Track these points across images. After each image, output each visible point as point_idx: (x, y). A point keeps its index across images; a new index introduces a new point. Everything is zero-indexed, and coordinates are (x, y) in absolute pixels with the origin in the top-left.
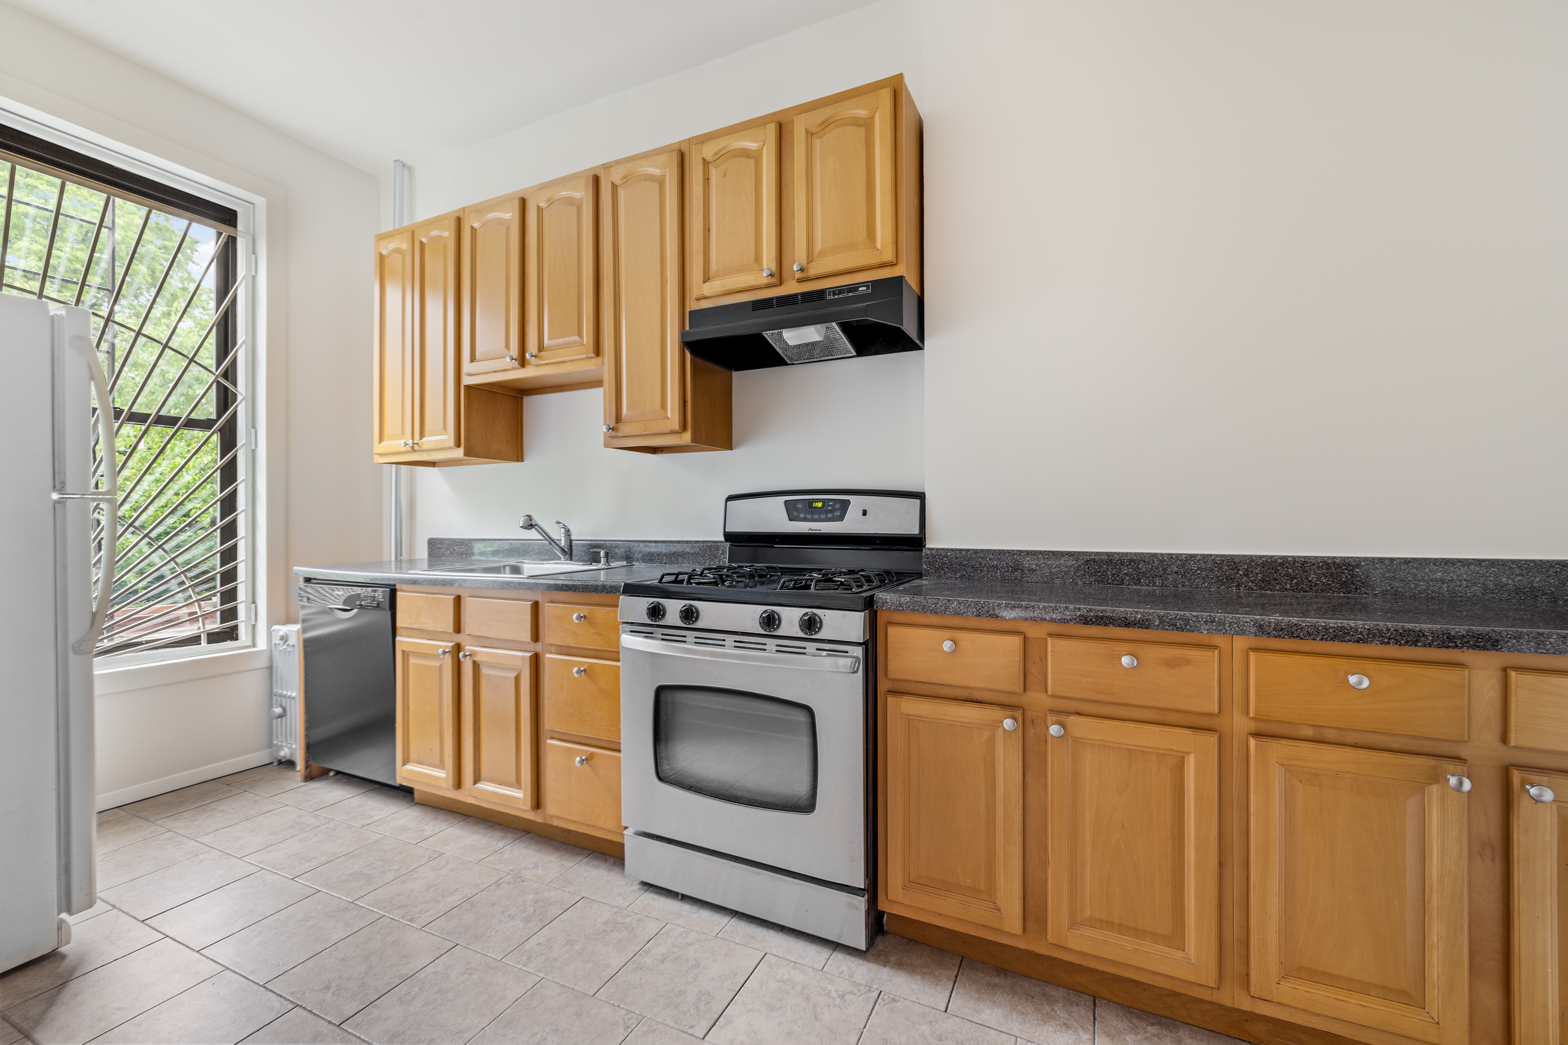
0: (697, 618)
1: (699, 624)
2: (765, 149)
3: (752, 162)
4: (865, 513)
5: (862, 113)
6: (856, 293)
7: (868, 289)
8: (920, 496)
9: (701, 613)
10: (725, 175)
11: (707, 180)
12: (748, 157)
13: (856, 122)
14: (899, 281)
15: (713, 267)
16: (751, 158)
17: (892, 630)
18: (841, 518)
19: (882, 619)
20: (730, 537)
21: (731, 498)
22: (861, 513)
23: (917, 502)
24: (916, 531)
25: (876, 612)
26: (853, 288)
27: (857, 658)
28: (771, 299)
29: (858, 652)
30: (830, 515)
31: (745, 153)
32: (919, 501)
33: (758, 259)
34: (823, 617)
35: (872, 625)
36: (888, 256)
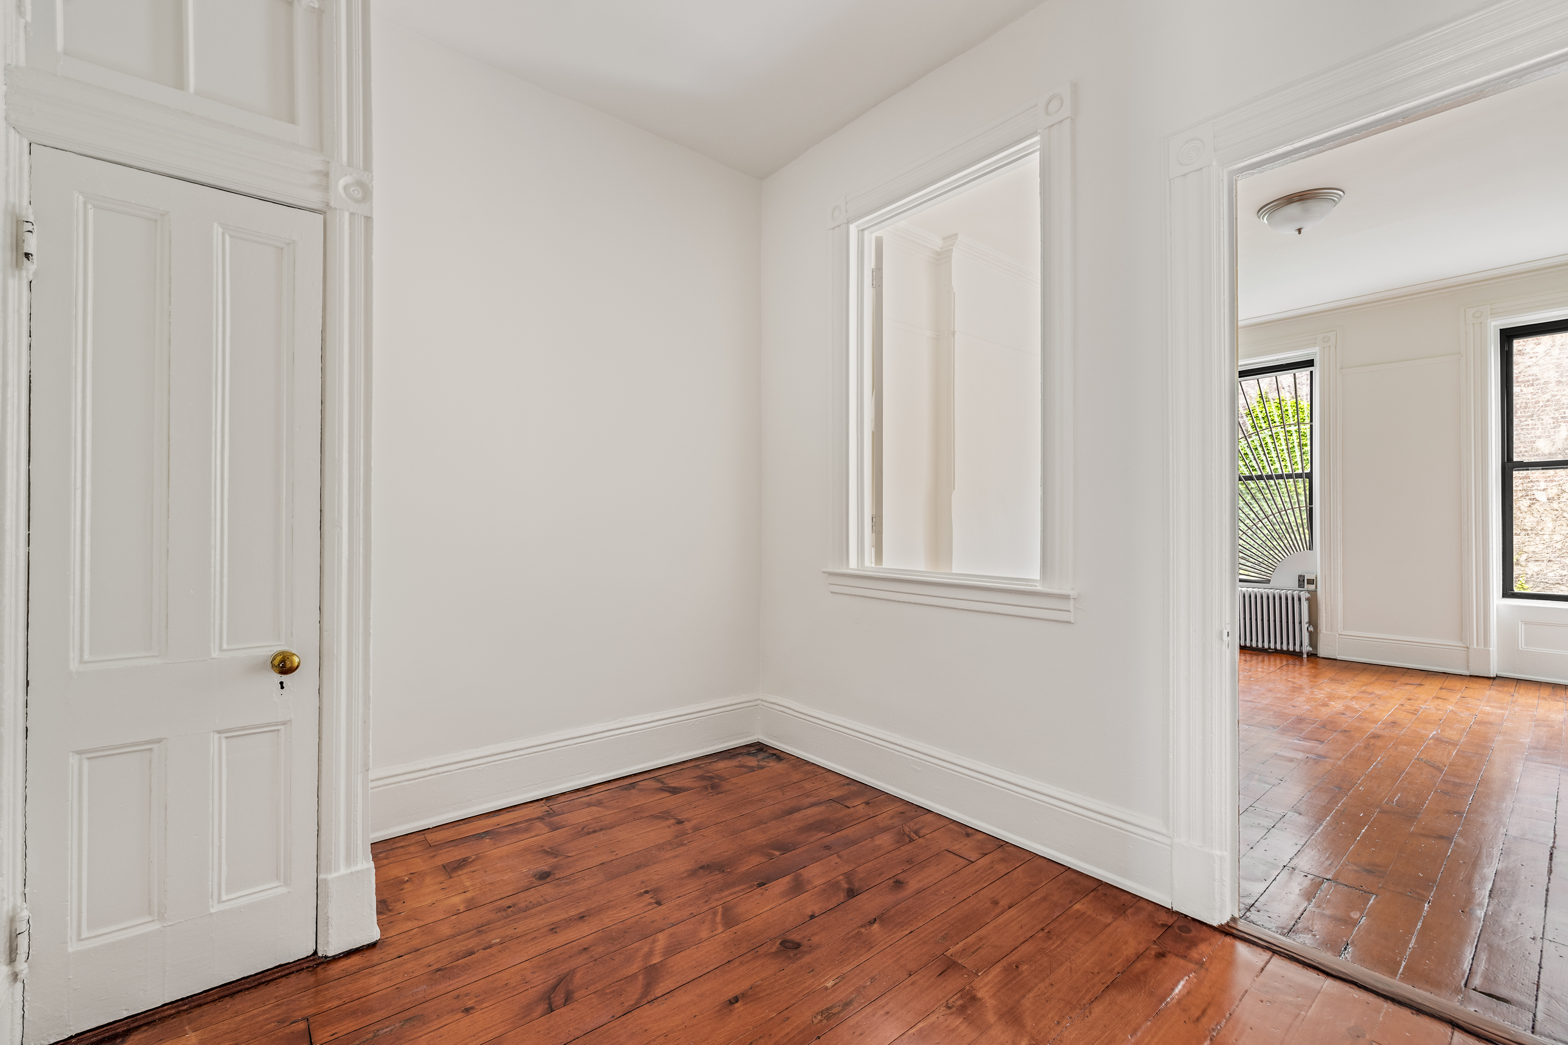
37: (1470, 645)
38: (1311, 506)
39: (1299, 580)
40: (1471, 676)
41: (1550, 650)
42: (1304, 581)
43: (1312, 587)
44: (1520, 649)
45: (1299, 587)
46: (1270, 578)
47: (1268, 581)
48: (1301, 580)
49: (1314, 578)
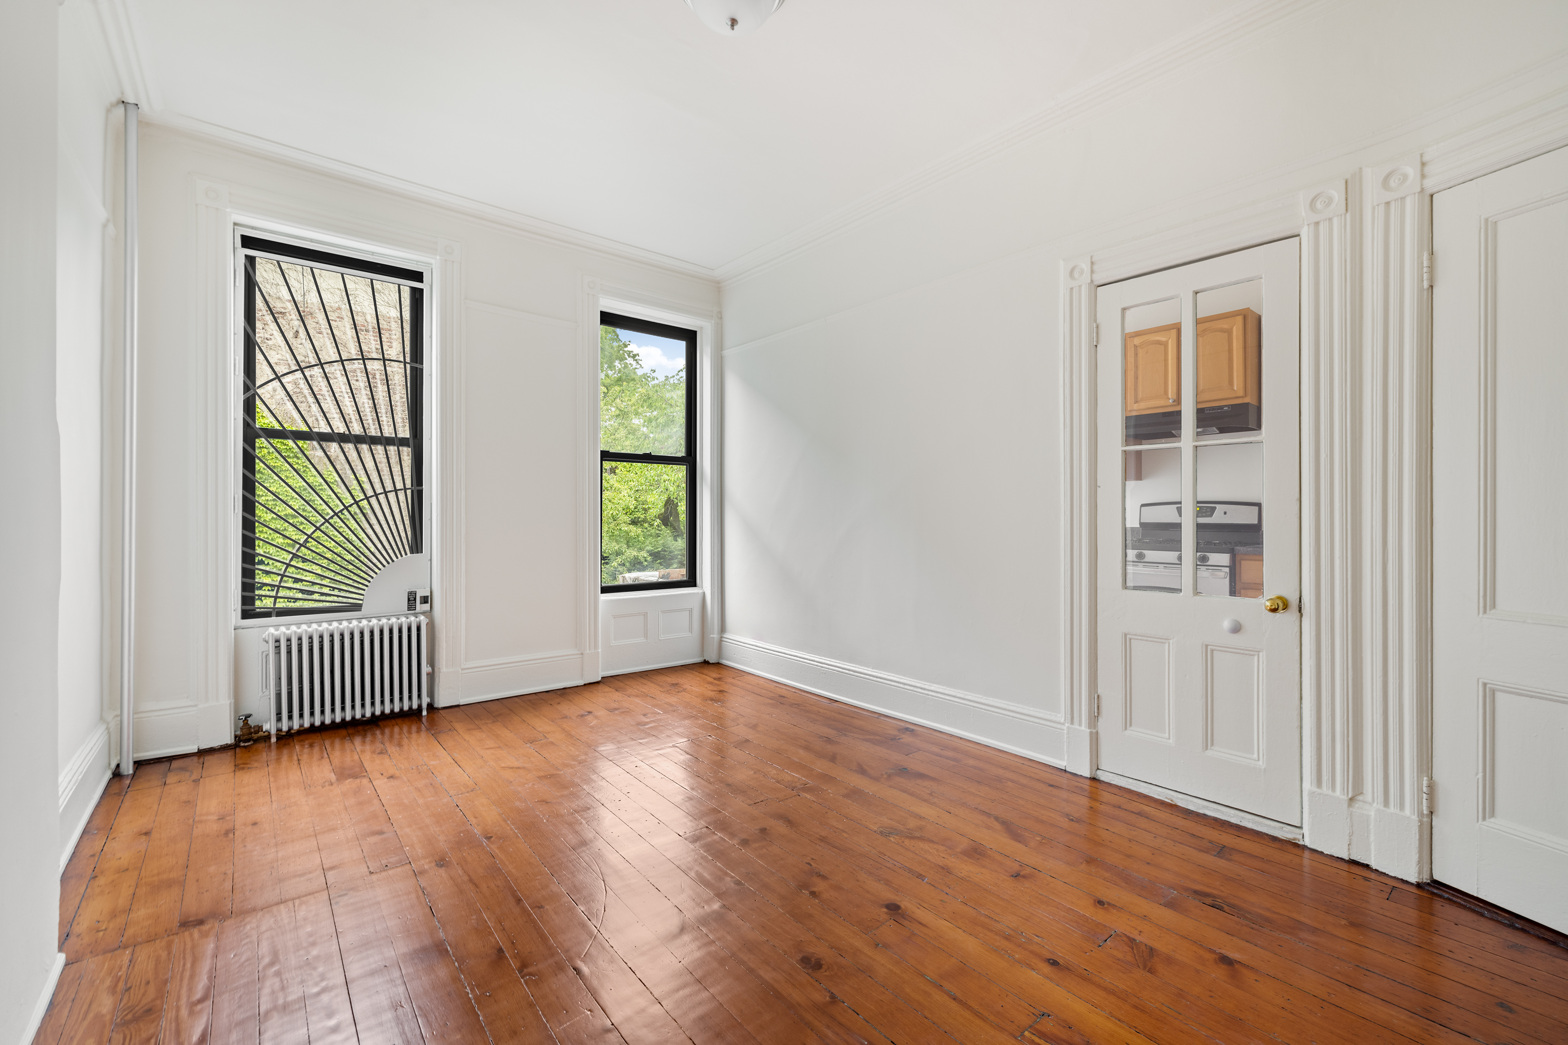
0: (1144, 557)
1: (1146, 560)
2: (1170, 341)
3: (1163, 347)
4: (1225, 513)
5: (1226, 326)
6: (1222, 410)
7: (1229, 408)
8: (1259, 505)
9: (1146, 555)
10: (1147, 352)
11: (1136, 355)
12: (1160, 344)
13: (1222, 331)
14: (1246, 405)
15: (1140, 396)
16: (1162, 345)
17: (1243, 562)
18: (1211, 515)
19: (1238, 558)
20: (1142, 525)
21: (1143, 505)
22: (1223, 513)
23: (1257, 508)
24: (1256, 522)
25: (1235, 554)
26: (1221, 407)
27: (1226, 572)
28: (1174, 412)
29: (1227, 570)
30: (1204, 514)
31: (1159, 343)
32: (1257, 507)
33: (1166, 392)
34: (1209, 556)
35: (1233, 560)
36: (1241, 393)
37: (584, 651)
38: (419, 488)
39: (409, 600)
40: (585, 685)
41: (630, 640)
42: (415, 599)
43: (426, 607)
44: (612, 644)
45: (409, 609)
46: (361, 602)
47: (357, 607)
48: (412, 599)
49: (429, 594)
